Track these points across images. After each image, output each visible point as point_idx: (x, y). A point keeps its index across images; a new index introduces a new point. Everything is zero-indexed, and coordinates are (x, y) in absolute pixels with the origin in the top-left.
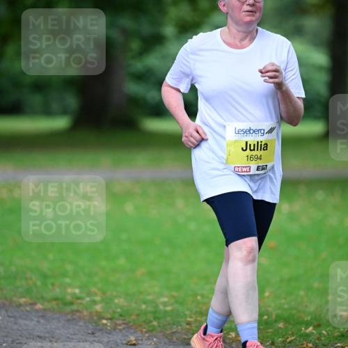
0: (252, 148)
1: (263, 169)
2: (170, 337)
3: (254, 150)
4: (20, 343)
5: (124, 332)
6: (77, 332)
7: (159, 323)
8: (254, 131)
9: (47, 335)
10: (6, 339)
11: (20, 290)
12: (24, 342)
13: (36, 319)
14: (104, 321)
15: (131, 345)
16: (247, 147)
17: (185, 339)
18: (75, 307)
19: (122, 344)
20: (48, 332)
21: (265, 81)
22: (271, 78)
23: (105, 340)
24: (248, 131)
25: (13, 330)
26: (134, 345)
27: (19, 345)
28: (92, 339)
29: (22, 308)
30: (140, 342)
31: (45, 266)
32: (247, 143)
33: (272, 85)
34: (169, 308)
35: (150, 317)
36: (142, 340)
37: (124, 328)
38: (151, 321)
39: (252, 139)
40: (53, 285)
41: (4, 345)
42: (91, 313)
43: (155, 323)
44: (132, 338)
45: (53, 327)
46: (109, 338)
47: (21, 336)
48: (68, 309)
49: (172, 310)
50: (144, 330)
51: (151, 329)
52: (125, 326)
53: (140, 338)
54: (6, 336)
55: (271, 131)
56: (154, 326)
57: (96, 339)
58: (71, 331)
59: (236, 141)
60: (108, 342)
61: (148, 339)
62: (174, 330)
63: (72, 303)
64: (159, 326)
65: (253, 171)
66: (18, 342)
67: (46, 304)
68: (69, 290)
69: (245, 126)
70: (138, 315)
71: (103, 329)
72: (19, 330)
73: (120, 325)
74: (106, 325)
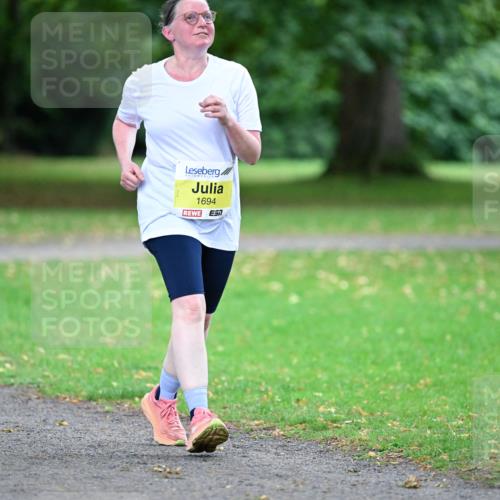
0: (204, 190)
1: (217, 214)
2: (466, 477)
3: (207, 192)
4: (251, 485)
5: (400, 468)
6: (333, 469)
7: (450, 456)
8: (208, 172)
9: (290, 473)
10: (230, 479)
11: (251, 409)
12: (256, 483)
13: (274, 450)
14: (372, 454)
15: (410, 487)
16: (198, 188)
17: (487, 478)
18: (329, 433)
19: (399, 486)
20: (290, 469)
21: (206, 116)
22: (213, 112)
23: (373, 480)
24: (201, 171)
25: (241, 466)
26: (415, 487)
27: (249, 487)
28: (354, 479)
29: (254, 434)
30: (423, 483)
31: (287, 374)
32: (198, 184)
33: (216, 119)
34: (465, 435)
35: (438, 447)
36: (426, 480)
37: (400, 464)
38: (440, 454)
39: (205, 180)
40: (298, 401)
41: (228, 487)
42: (352, 442)
43: (445, 457)
44: (412, 478)
45: (299, 461)
46: (378, 477)
47: (253, 475)
48: (320, 436)
49: (468, 438)
50: (429, 466)
51: (438, 464)
52: (401, 460)
53: (424, 478)
54: (232, 475)
55: (227, 171)
56: (443, 460)
57: (361, 479)
58: (324, 467)
59: (185, 182)
60: (377, 484)
61: (435, 478)
62: (472, 467)
63: (325, 428)
64: (451, 461)
65: (206, 216)
66: (247, 482)
67: (288, 428)
68: (321, 409)
69: (198, 165)
70: (420, 445)
71: (370, 465)
72: (249, 466)
73: (394, 459)
74: (375, 458)
